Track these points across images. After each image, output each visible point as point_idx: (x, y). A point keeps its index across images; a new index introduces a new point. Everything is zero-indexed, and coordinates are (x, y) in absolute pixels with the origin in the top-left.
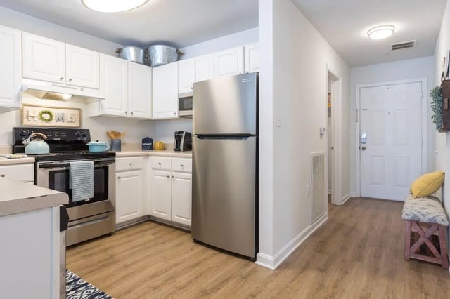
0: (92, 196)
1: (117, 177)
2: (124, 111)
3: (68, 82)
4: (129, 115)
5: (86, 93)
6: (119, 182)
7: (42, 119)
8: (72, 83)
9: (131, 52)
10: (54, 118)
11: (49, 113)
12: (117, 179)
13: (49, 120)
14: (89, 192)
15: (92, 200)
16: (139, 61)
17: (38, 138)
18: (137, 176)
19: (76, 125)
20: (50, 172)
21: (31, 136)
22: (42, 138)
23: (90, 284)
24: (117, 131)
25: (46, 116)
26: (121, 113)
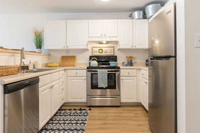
0: (107, 86)
1: (121, 79)
2: (131, 46)
3: (104, 36)
4: (134, 47)
5: (112, 39)
6: (122, 82)
7: (99, 52)
8: (106, 36)
9: (136, 14)
10: (103, 52)
11: (102, 50)
12: (121, 80)
13: (102, 53)
14: (105, 84)
15: (106, 88)
16: (140, 18)
17: (94, 60)
18: (133, 80)
19: (112, 54)
20: (91, 73)
21: (92, 59)
22: (96, 60)
23: (86, 124)
24: (132, 56)
25: (101, 51)
26: (129, 47)
